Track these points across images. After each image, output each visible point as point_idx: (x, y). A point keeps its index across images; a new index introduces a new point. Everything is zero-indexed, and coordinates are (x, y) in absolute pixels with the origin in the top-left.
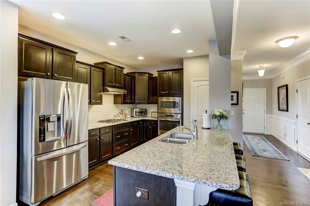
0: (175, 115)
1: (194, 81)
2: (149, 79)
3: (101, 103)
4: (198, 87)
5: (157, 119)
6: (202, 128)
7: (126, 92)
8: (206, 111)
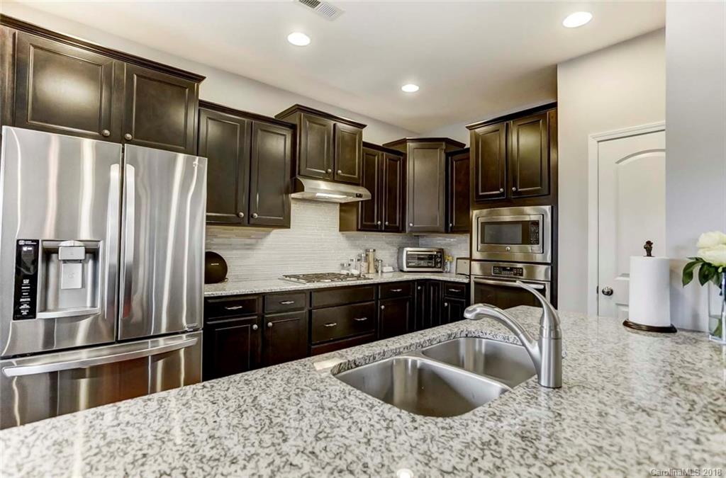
0: (527, 268)
1: (598, 142)
2: (450, 158)
3: (285, 224)
4: (618, 162)
5: (466, 281)
6: (626, 324)
7: (365, 193)
8: (649, 243)
